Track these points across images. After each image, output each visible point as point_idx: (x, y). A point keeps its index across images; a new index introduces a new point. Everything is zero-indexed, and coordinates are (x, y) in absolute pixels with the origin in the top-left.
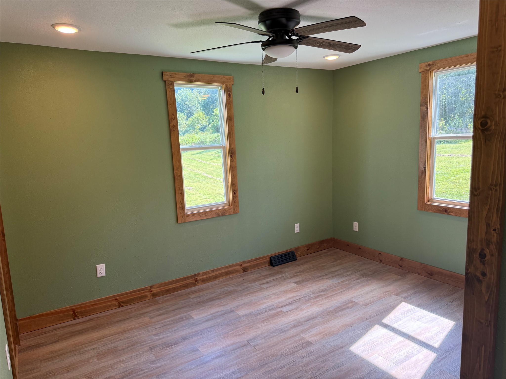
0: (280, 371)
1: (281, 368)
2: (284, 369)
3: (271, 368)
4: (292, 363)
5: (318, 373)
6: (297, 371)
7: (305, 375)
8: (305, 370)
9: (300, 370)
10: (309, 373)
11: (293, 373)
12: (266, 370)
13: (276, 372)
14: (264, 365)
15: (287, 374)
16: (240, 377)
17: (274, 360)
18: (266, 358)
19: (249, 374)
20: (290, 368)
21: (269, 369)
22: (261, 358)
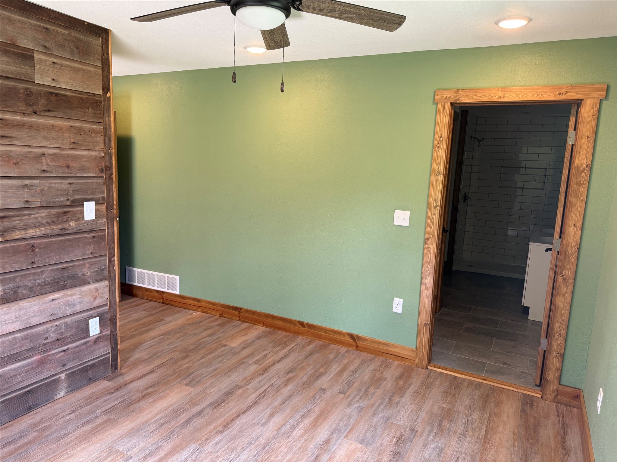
0: (243, 445)
1: (243, 448)
2: (239, 448)
3: (255, 444)
4: (232, 458)
5: (196, 454)
6: (223, 449)
7: (211, 448)
8: (213, 454)
9: (220, 452)
10: (207, 452)
11: (227, 446)
12: (260, 441)
13: (247, 443)
14: (266, 446)
15: (233, 443)
16: (282, 426)
17: (256, 456)
18: (269, 455)
19: (276, 432)
20: (233, 451)
21: (257, 443)
22: (275, 455)
